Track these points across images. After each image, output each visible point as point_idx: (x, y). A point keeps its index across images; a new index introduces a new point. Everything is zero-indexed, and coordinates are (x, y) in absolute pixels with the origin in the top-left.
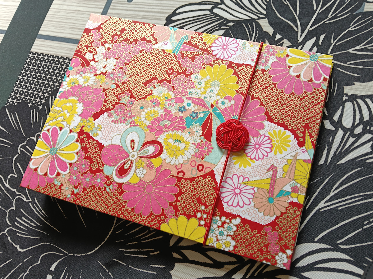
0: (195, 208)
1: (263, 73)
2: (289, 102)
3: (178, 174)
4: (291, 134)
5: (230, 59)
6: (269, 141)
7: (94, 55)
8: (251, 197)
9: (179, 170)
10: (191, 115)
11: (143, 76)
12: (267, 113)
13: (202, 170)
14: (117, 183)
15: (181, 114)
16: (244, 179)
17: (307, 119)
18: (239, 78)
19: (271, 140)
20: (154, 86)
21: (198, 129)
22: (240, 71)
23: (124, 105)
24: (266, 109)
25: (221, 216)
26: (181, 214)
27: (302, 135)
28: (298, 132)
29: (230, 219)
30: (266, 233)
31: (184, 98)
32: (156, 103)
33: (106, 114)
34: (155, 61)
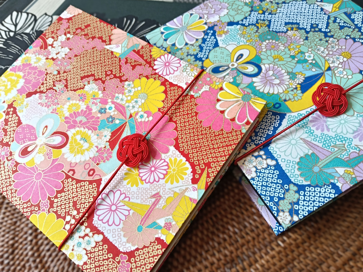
0: (68, 210)
1: (191, 99)
2: (202, 134)
3: (68, 172)
4: (190, 167)
5: (167, 77)
6: (166, 167)
7: (54, 41)
8: (123, 218)
9: (71, 168)
10: (108, 119)
11: (84, 70)
12: (177, 139)
13: (92, 175)
14: (16, 162)
15: (99, 115)
16: (126, 197)
17: (212, 157)
18: (167, 97)
19: (169, 167)
20: (89, 82)
21: (107, 134)
22: (171, 90)
23: (56, 91)
24: (178, 135)
25: (86, 227)
26: (53, 212)
27: (200, 172)
28: (197, 168)
29: (94, 234)
30: (120, 261)
31: (109, 100)
32: (83, 98)
33: (38, 95)
34: (100, 60)
